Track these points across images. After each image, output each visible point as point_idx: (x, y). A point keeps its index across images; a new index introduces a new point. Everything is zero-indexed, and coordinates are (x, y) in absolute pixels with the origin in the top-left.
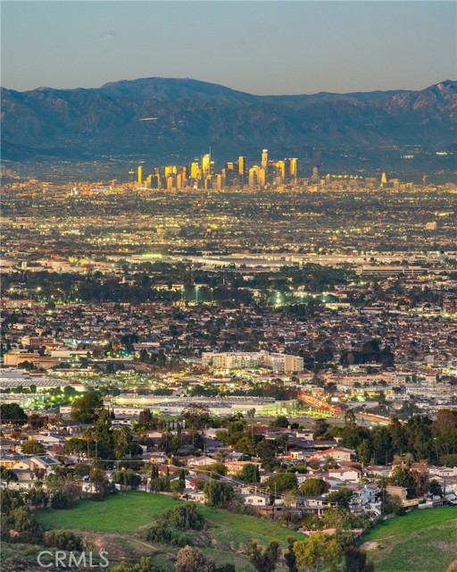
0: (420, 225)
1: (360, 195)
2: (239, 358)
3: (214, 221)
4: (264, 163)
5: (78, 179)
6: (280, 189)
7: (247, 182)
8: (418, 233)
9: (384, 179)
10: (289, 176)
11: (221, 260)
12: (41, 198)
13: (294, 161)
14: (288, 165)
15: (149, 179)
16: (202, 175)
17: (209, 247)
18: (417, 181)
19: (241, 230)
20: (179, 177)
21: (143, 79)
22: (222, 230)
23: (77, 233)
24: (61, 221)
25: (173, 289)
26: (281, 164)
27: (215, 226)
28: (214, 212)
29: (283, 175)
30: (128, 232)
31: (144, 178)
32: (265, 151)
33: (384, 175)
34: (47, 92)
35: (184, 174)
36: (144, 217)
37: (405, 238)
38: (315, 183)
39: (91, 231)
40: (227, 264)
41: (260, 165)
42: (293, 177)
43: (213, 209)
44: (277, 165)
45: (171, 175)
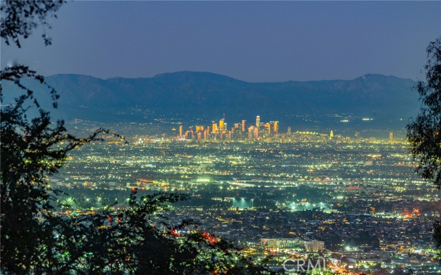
0: (361, 162)
1: (319, 144)
2: (284, 241)
3: (233, 160)
4: (258, 124)
5: (141, 134)
6: (268, 141)
7: (247, 136)
8: (362, 167)
9: (332, 135)
10: (273, 132)
11: (247, 183)
12: (121, 145)
13: (276, 123)
14: (272, 126)
15: (186, 133)
16: (219, 131)
17: (235, 176)
18: (352, 136)
19: (251, 165)
20: (205, 132)
21: (179, 72)
22: (239, 165)
23: (151, 166)
24: (138, 159)
25: (225, 200)
26: (268, 125)
27: (235, 163)
28: (233, 154)
29: (269, 132)
30: (182, 166)
31: (183, 133)
32: (258, 117)
33: (332, 132)
34: (120, 79)
35: (208, 131)
36: (189, 157)
37: (354, 170)
38: (289, 136)
39: (159, 165)
40: (253, 186)
41: (255, 125)
42: (275, 133)
43: (231, 152)
44: (266, 126)
45: (200, 131)
